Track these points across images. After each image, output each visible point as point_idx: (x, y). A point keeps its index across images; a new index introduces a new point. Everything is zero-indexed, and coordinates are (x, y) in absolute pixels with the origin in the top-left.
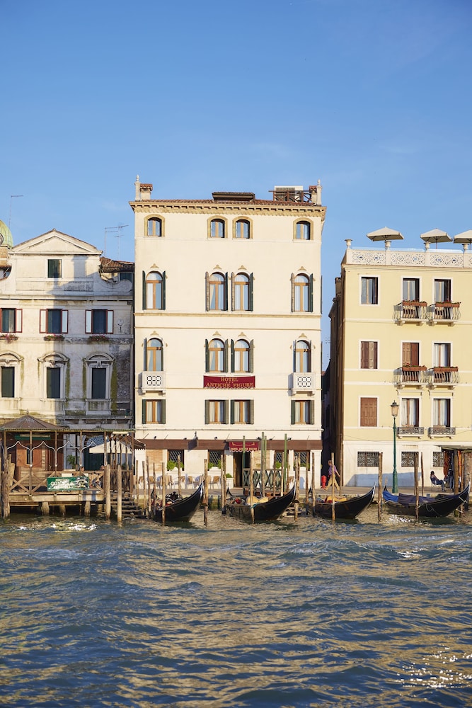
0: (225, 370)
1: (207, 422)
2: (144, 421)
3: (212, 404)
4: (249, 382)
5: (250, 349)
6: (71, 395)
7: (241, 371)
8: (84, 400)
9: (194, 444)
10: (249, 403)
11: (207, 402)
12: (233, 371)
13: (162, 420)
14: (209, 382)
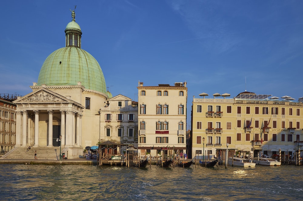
0: (161, 129)
1: (156, 142)
2: (140, 142)
3: (158, 138)
4: (167, 132)
5: (168, 124)
6: (124, 136)
7: (165, 129)
8: (127, 137)
9: (153, 148)
10: (167, 138)
11: (157, 137)
12: (163, 129)
13: (145, 142)
14: (157, 132)
